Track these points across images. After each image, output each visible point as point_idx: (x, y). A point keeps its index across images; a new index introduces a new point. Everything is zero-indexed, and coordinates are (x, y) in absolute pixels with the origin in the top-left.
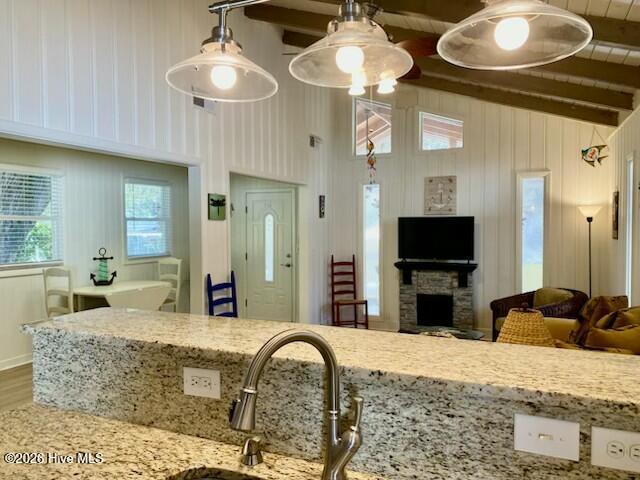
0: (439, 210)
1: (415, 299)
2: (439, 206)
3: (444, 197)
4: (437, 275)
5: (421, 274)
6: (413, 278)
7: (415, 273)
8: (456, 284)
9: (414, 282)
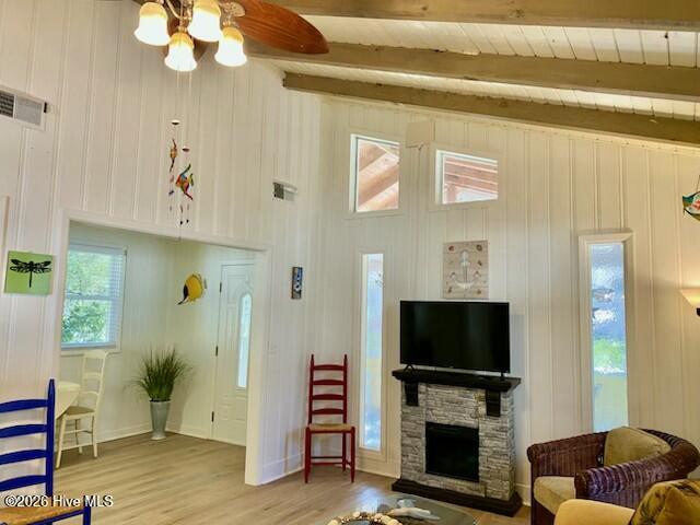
0: (463, 292)
1: (423, 430)
2: (464, 286)
3: (471, 272)
4: (454, 393)
5: (433, 390)
6: (420, 396)
7: (422, 387)
8: (483, 410)
9: (422, 403)
